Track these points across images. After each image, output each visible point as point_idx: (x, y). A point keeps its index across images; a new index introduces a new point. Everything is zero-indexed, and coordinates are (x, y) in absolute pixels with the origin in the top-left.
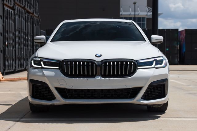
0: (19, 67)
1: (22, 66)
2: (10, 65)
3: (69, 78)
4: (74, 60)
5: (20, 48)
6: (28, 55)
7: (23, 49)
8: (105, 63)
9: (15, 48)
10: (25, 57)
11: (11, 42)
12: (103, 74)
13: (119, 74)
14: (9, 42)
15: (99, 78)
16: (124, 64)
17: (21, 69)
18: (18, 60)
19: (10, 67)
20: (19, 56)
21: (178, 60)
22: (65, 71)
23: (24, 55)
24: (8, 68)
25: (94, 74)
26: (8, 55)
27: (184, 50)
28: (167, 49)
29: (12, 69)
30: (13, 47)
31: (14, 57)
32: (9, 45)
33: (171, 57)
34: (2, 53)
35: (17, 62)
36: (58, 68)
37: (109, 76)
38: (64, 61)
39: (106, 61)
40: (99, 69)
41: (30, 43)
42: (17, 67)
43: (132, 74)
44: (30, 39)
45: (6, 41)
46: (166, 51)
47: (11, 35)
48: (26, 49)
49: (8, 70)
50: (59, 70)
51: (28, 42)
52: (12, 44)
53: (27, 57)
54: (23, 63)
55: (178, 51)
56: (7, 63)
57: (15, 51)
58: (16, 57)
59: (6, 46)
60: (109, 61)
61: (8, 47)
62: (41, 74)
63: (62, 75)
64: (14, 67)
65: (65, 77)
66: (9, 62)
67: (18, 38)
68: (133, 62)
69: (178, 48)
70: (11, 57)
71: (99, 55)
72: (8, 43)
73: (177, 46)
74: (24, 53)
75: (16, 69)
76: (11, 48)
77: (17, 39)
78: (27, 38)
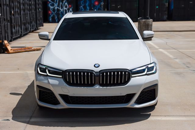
0: (25, 32)
1: (27, 30)
2: (17, 31)
3: (71, 87)
4: (75, 70)
5: (25, 14)
6: (32, 18)
7: (28, 14)
8: (103, 74)
9: (21, 14)
10: (29, 21)
11: (17, 10)
12: (101, 83)
13: (115, 83)
14: (15, 10)
15: (98, 87)
16: (120, 74)
17: (26, 33)
18: (23, 25)
19: (17, 33)
20: (24, 21)
21: (167, 17)
22: (68, 80)
23: (28, 20)
24: (15, 34)
25: (93, 83)
26: (15, 23)
27: (172, 7)
28: (157, 7)
29: (19, 35)
30: (18, 14)
31: (20, 24)
32: (15, 13)
33: (160, 14)
34: (9, 23)
35: (23, 27)
36: (61, 76)
37: (106, 85)
38: (66, 71)
39: (104, 71)
40: (97, 78)
41: (33, 7)
42: (23, 31)
43: (126, 82)
44: (33, 3)
45: (12, 10)
46: (155, 9)
47: (16, 4)
48: (30, 14)
49: (15, 36)
50: (62, 79)
51: (31, 6)
52: (17, 12)
53: (31, 21)
54: (27, 27)
55: (167, 9)
56: (14, 30)
57: (21, 17)
58: (22, 23)
59: (12, 15)
60: (106, 71)
61: (14, 16)
62: (46, 81)
63: (65, 84)
64: (20, 32)
65: (68, 86)
66: (16, 28)
67: (22, 5)
68: (128, 72)
69: (167, 6)
70: (17, 24)
71: (97, 65)
72: (14, 12)
73: (166, 4)
74: (28, 17)
75: (22, 34)
76: (17, 16)
77: (22, 7)
78: (30, 3)
